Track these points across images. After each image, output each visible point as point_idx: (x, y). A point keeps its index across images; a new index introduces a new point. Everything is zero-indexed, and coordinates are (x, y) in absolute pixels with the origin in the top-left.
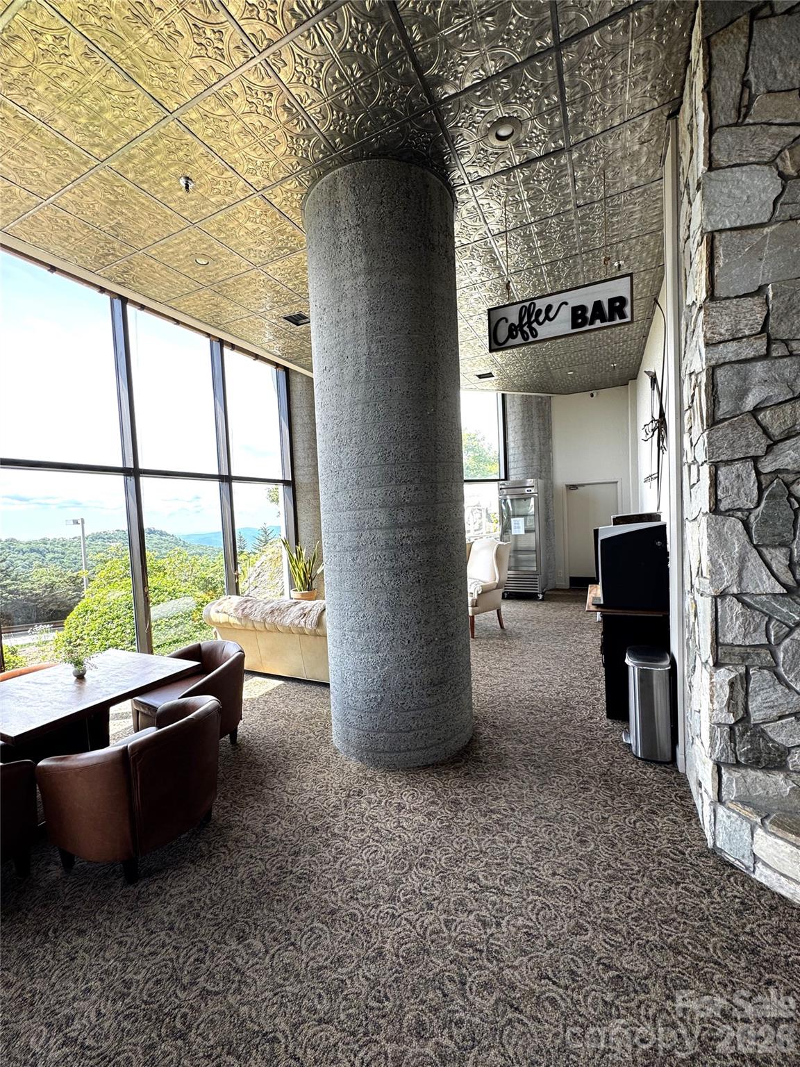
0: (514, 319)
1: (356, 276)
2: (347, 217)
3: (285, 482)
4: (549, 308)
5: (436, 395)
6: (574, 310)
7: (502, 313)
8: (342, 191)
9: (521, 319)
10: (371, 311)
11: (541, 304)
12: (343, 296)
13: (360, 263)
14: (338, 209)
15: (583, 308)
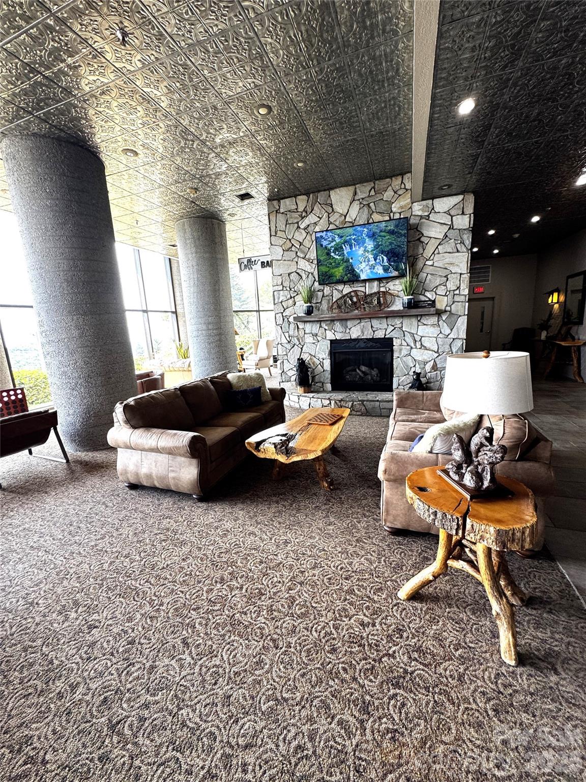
0: (246, 263)
1: (192, 254)
2: (188, 235)
3: (172, 312)
4: (255, 261)
5: (219, 290)
6: (262, 262)
7: (242, 260)
8: (186, 227)
9: (248, 263)
10: (197, 265)
11: (253, 259)
12: (189, 259)
13: (194, 250)
14: (185, 232)
15: (264, 262)
